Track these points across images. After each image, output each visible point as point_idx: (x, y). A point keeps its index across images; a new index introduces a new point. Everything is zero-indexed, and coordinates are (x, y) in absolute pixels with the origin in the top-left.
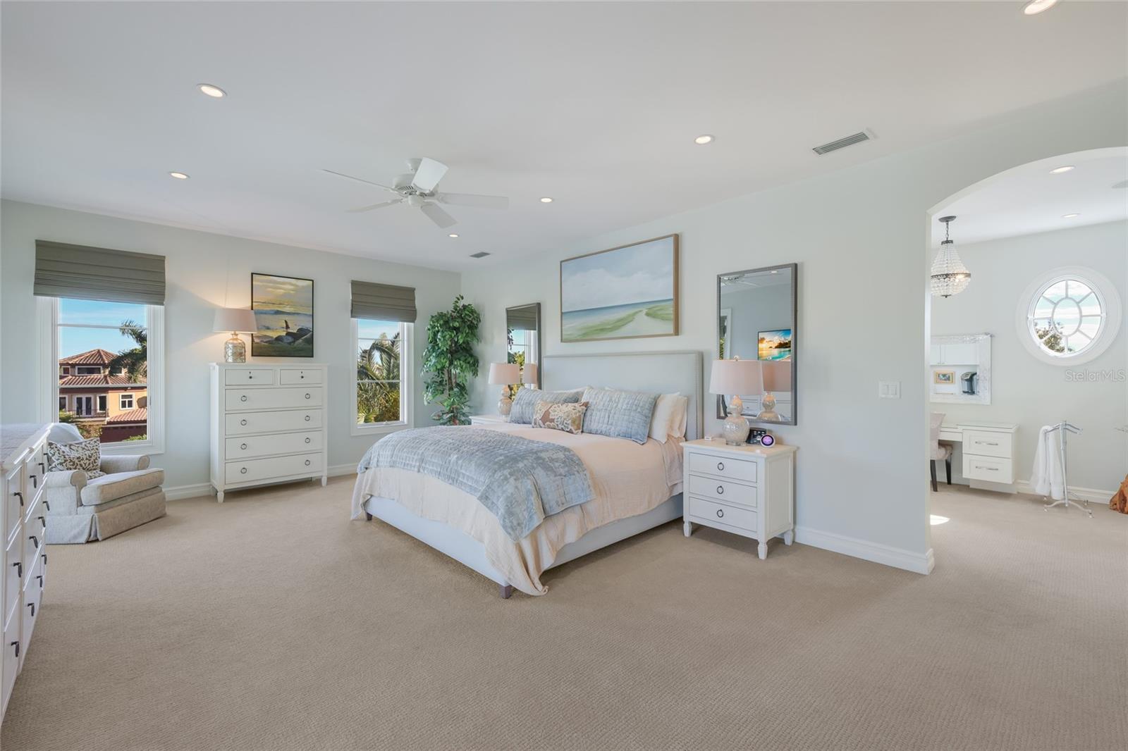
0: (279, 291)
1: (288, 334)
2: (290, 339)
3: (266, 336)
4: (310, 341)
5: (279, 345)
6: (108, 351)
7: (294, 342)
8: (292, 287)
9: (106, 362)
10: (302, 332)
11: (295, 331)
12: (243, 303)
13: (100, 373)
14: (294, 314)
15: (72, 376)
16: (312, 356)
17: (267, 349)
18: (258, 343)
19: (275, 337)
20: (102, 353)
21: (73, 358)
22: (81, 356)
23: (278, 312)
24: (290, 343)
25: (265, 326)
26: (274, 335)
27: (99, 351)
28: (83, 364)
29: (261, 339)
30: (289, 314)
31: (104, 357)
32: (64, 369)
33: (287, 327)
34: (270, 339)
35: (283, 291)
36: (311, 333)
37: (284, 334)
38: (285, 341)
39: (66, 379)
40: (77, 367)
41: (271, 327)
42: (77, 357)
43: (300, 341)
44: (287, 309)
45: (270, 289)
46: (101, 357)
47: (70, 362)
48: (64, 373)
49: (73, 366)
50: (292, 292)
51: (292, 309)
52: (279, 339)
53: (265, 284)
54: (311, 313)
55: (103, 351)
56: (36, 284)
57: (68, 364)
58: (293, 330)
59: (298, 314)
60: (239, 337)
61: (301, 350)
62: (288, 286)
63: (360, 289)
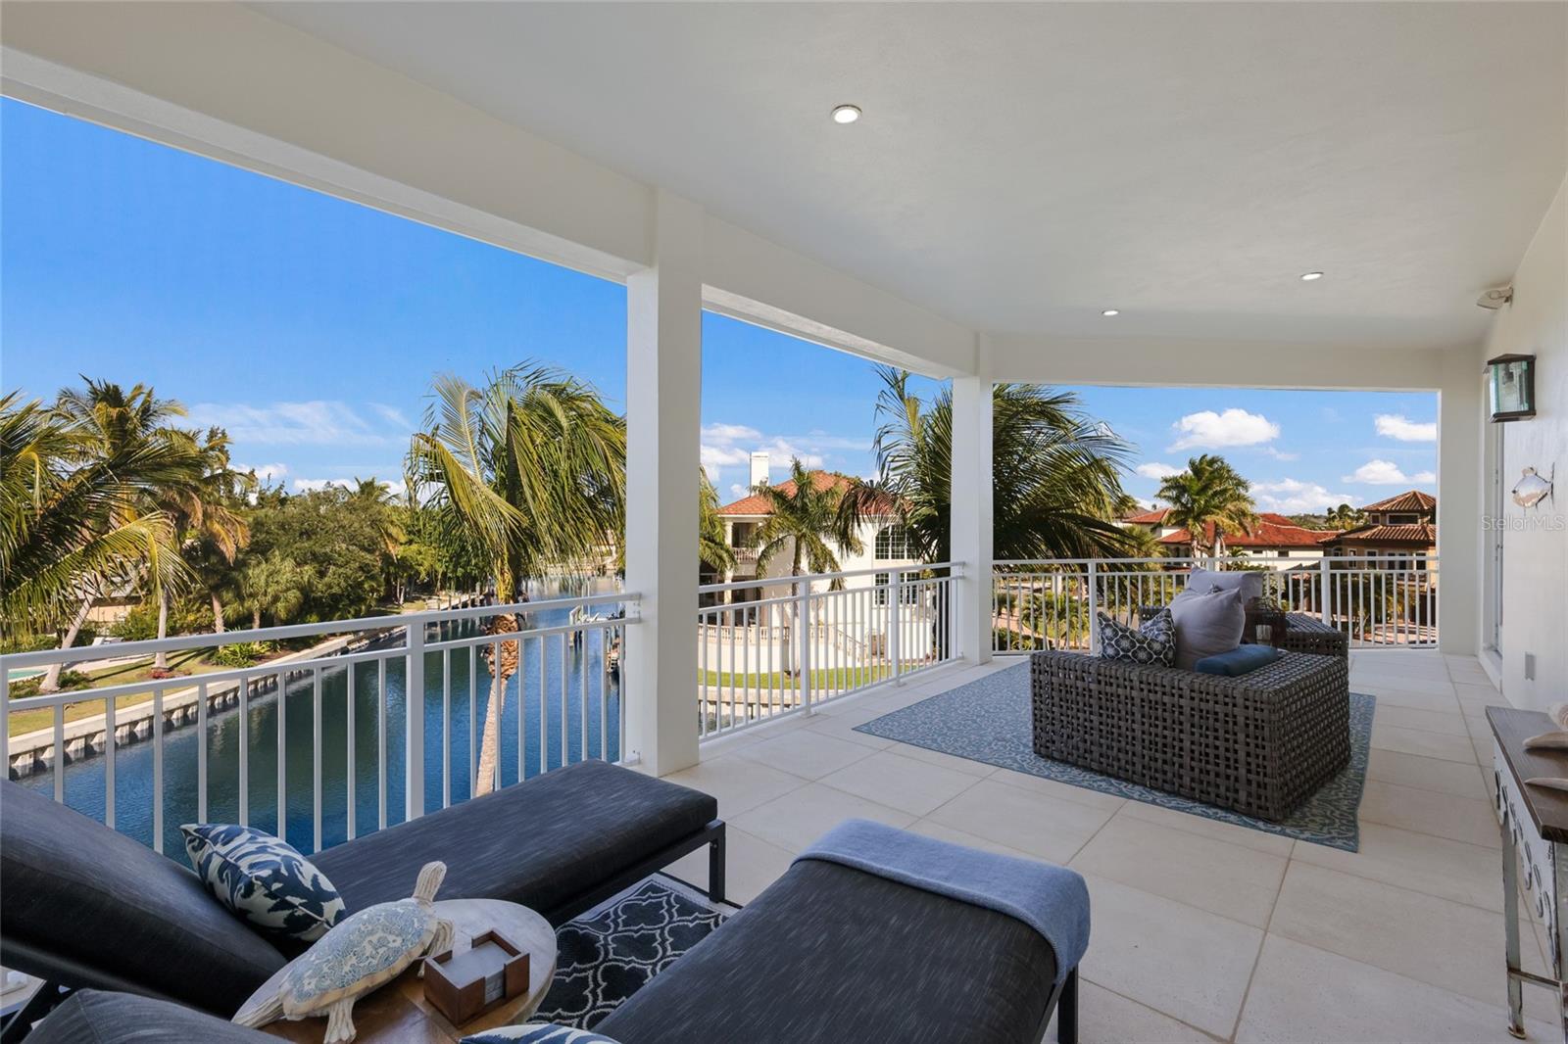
6: (1425, 493)
9: (1426, 508)
13: (1417, 523)
15: (1383, 525)
20: (1419, 496)
21: (1383, 504)
22: (1392, 500)
27: (1415, 494)
28: (1396, 511)
31: (1422, 502)
32: (1373, 517)
40: (1388, 515)
42: (1388, 502)
46: (1419, 501)
47: (1381, 509)
48: (1374, 522)
49: (1384, 513)
55: (1420, 494)
57: (1378, 511)
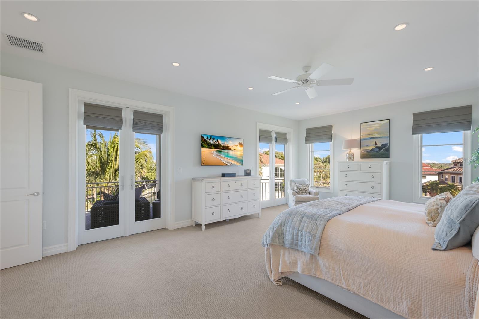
0: (372, 128)
1: (377, 147)
2: (378, 150)
3: (366, 149)
4: (388, 150)
5: (372, 153)
7: (379, 151)
8: (379, 125)
10: (383, 146)
11: (380, 146)
12: (356, 136)
14: (379, 138)
15: (458, 167)
16: (389, 157)
17: (368, 155)
18: (363, 153)
19: (370, 149)
23: (372, 138)
24: (377, 152)
25: (366, 145)
26: (370, 148)
29: (364, 151)
30: (377, 138)
33: (376, 144)
34: (368, 151)
35: (374, 128)
36: (388, 146)
37: (375, 147)
38: (375, 151)
39: (455, 169)
41: (368, 145)
43: (382, 150)
44: (376, 136)
45: (368, 128)
50: (378, 128)
51: (378, 135)
52: (372, 150)
53: (366, 126)
54: (388, 136)
56: (306, 140)
57: (456, 162)
58: (379, 145)
59: (381, 137)
60: (352, 151)
61: (383, 155)
62: (376, 125)
63: (417, 117)
